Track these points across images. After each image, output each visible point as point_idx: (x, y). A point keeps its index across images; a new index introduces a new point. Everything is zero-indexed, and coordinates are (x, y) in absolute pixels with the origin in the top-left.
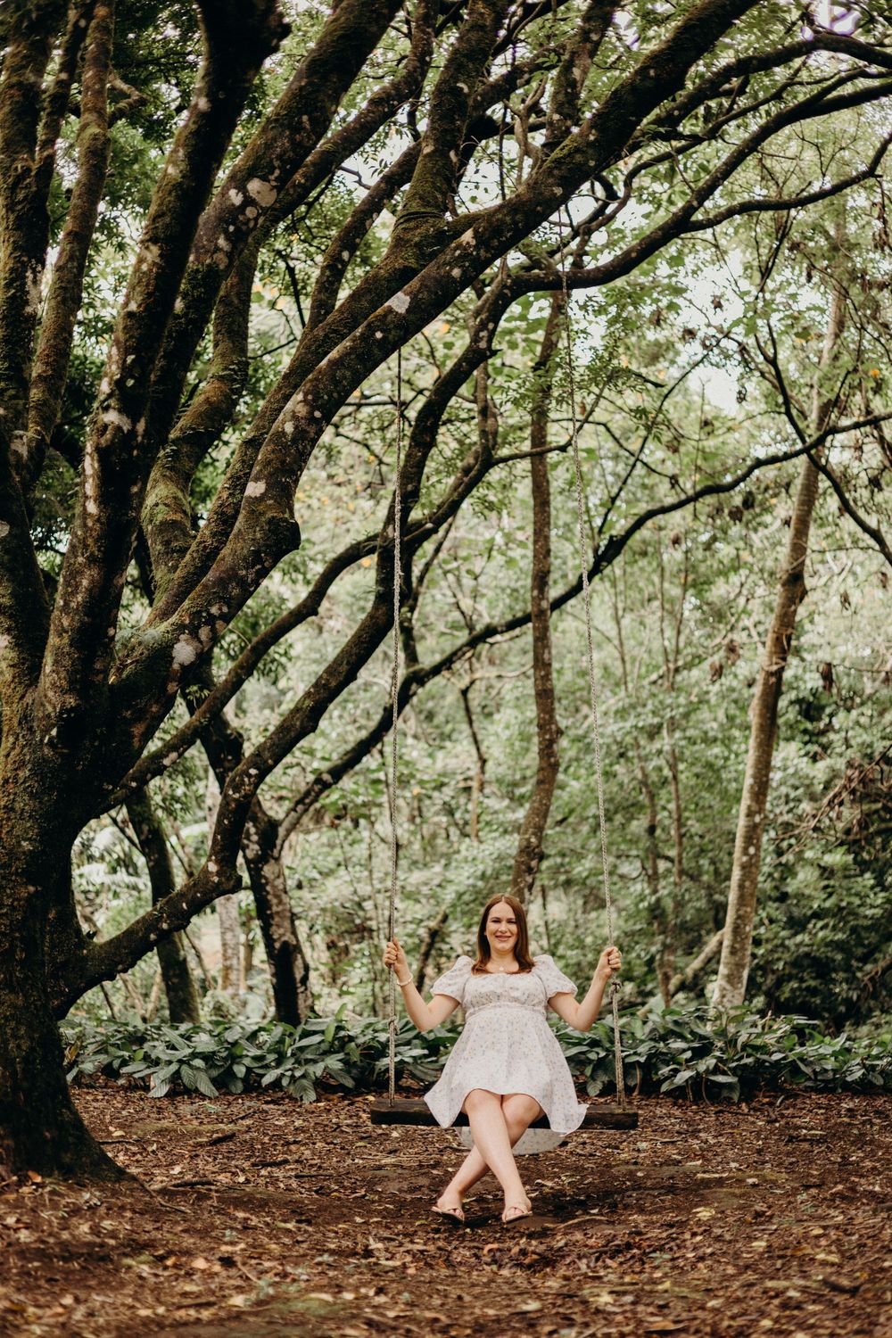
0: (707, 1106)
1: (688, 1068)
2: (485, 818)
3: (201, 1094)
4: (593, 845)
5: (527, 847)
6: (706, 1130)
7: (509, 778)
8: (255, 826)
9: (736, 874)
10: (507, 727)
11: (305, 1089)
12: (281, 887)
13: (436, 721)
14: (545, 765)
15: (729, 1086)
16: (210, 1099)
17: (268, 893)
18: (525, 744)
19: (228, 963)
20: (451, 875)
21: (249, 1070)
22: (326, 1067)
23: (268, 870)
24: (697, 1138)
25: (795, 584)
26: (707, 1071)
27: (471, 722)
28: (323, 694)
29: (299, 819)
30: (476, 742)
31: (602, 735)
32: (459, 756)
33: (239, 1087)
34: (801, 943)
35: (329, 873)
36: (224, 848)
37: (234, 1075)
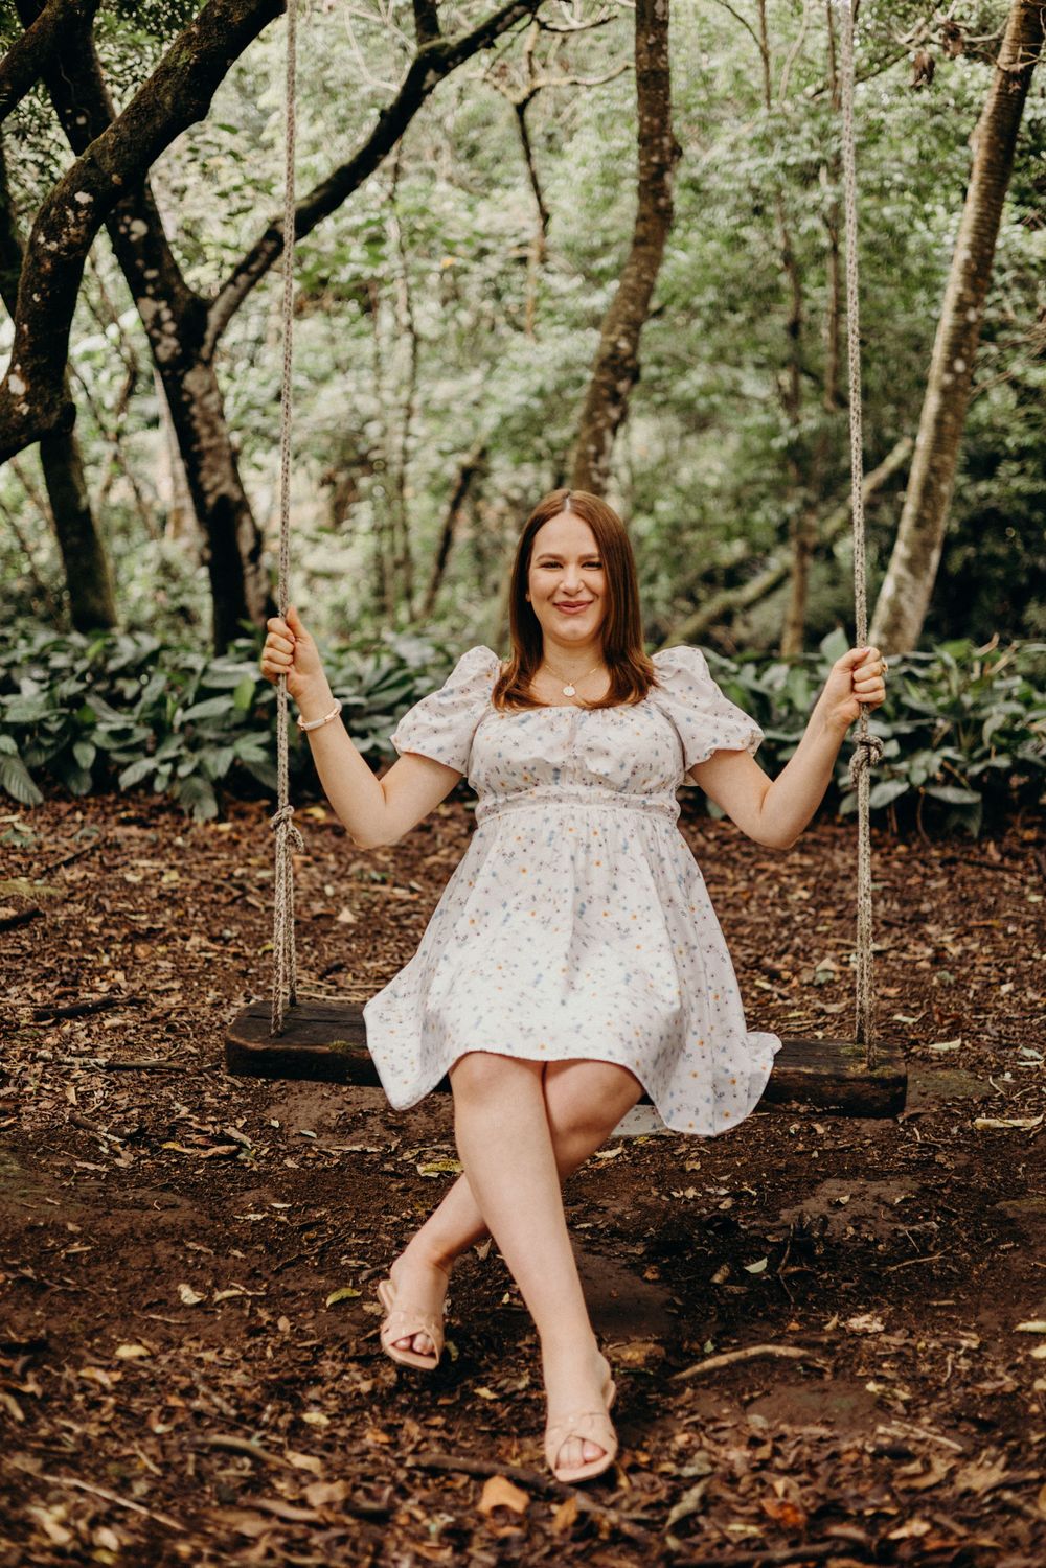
0: (923, 848)
1: (894, 776)
2: (546, 304)
3: (10, 798)
5: (613, 357)
6: (936, 916)
7: (583, 245)
8: (169, 307)
9: (932, 402)
10: (583, 164)
11: (197, 796)
12: (214, 408)
13: (480, 157)
14: (648, 211)
15: (965, 809)
16: (27, 808)
17: (193, 418)
18: (609, 191)
20: (493, 388)
21: (102, 754)
22: (236, 757)
23: (193, 381)
24: (924, 939)
26: (931, 781)
27: (528, 157)
29: (241, 297)
30: (537, 189)
31: (729, 177)
32: (510, 209)
33: (82, 787)
34: (988, 496)
35: (324, 379)
36: (35, 350)
37: (74, 762)
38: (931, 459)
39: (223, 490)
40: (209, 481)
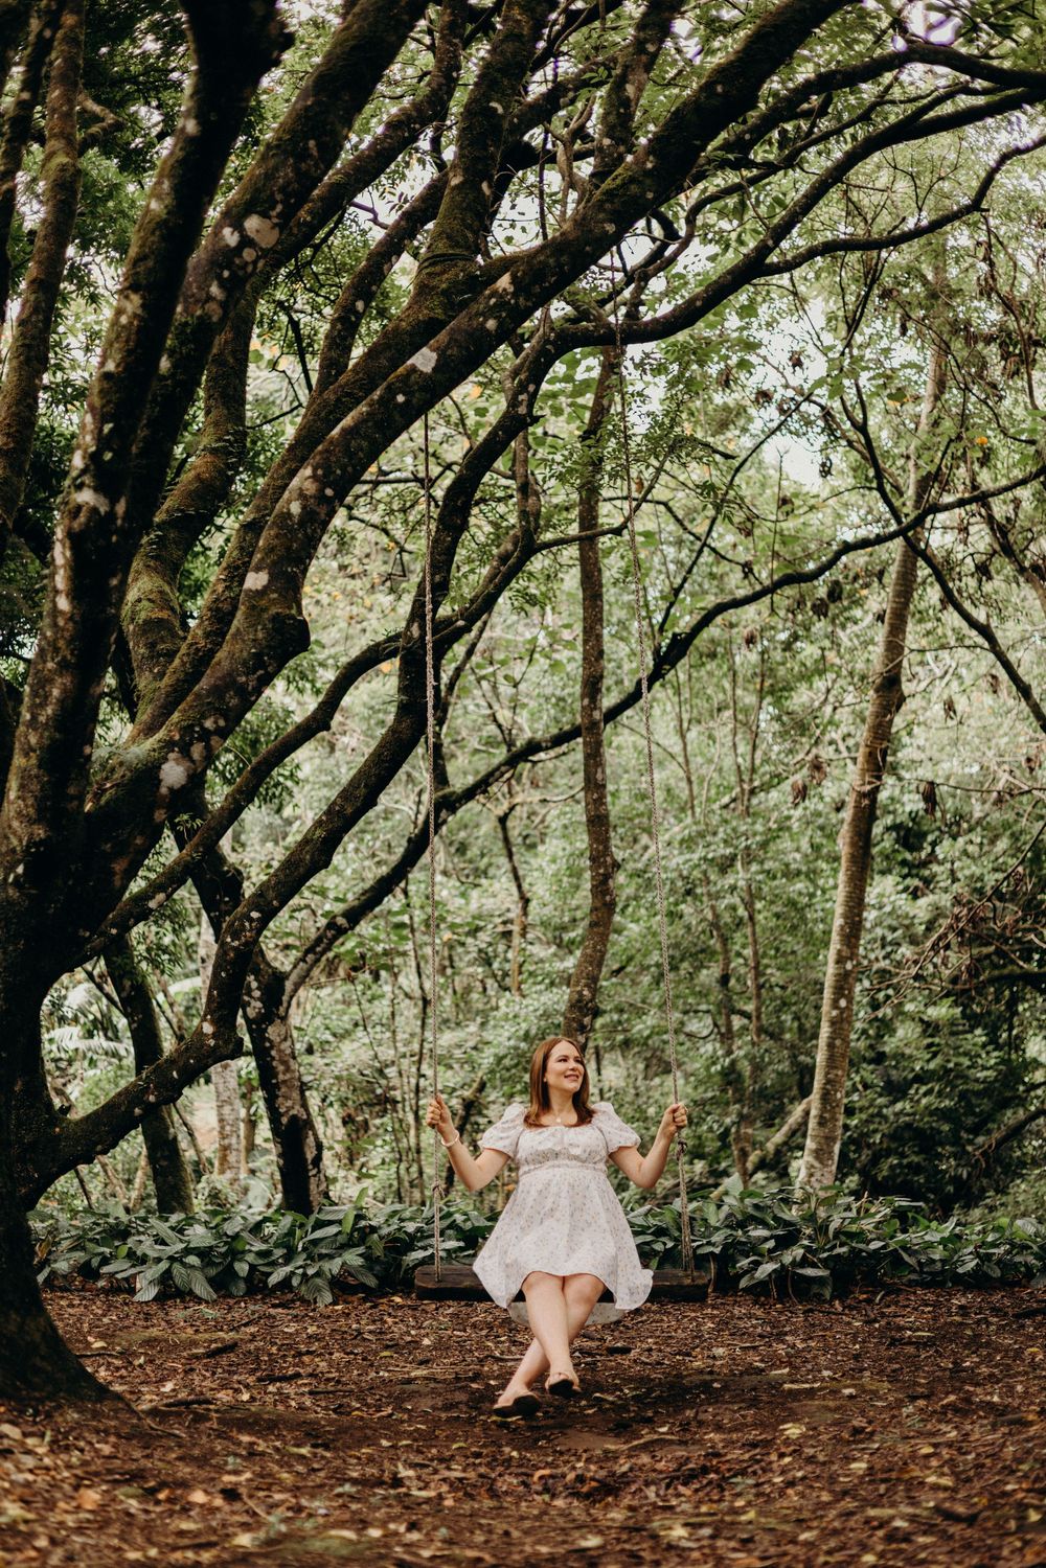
0: (794, 1305)
1: (771, 1259)
2: (529, 967)
3: (196, 1297)
4: (655, 998)
5: (579, 1001)
6: (793, 1333)
7: (556, 921)
8: (257, 979)
9: (825, 1031)
10: (554, 861)
11: (319, 1290)
12: (288, 1051)
13: (469, 854)
14: (598, 905)
15: (820, 1281)
16: (207, 1302)
17: (273, 1058)
18: (575, 880)
19: (226, 1142)
20: (488, 1035)
21: (253, 1267)
22: (344, 1264)
23: (273, 1032)
24: (783, 1342)
25: (890, 690)
26: (794, 1263)
27: (510, 855)
28: (338, 823)
29: (309, 971)
30: (517, 878)
31: (665, 869)
32: (497, 895)
33: (241, 1288)
34: (902, 1112)
35: (344, 1035)
36: (220, 1006)
37: (235, 1274)
38: (827, 1073)
39: (294, 1112)
40: (283, 1105)
